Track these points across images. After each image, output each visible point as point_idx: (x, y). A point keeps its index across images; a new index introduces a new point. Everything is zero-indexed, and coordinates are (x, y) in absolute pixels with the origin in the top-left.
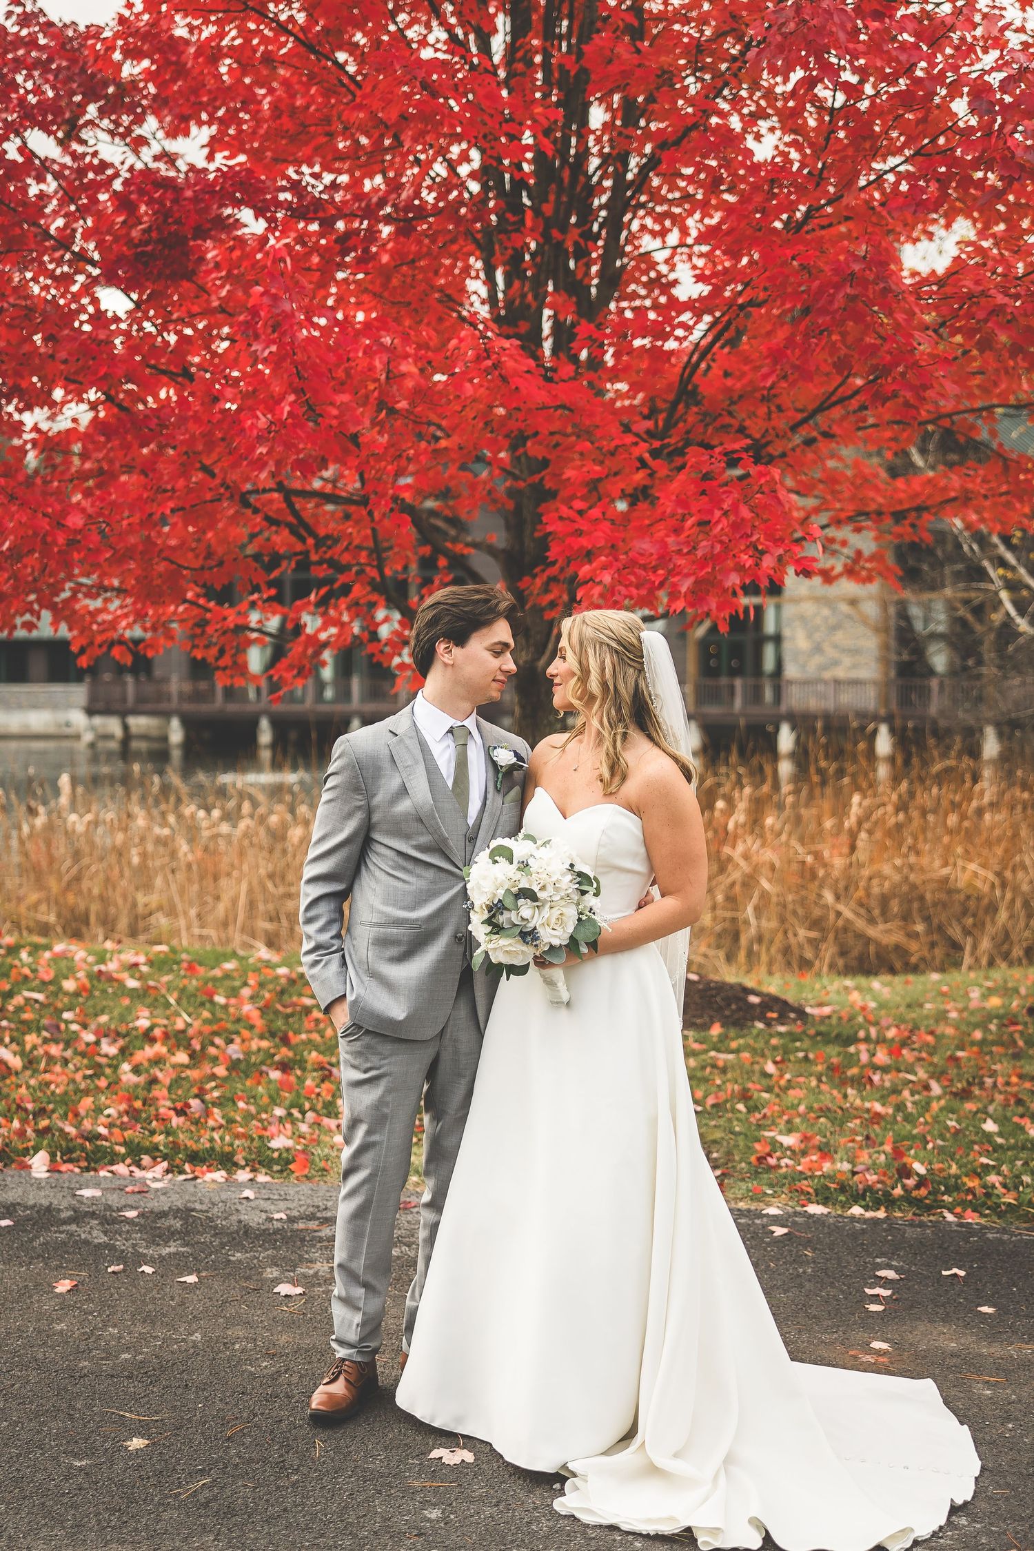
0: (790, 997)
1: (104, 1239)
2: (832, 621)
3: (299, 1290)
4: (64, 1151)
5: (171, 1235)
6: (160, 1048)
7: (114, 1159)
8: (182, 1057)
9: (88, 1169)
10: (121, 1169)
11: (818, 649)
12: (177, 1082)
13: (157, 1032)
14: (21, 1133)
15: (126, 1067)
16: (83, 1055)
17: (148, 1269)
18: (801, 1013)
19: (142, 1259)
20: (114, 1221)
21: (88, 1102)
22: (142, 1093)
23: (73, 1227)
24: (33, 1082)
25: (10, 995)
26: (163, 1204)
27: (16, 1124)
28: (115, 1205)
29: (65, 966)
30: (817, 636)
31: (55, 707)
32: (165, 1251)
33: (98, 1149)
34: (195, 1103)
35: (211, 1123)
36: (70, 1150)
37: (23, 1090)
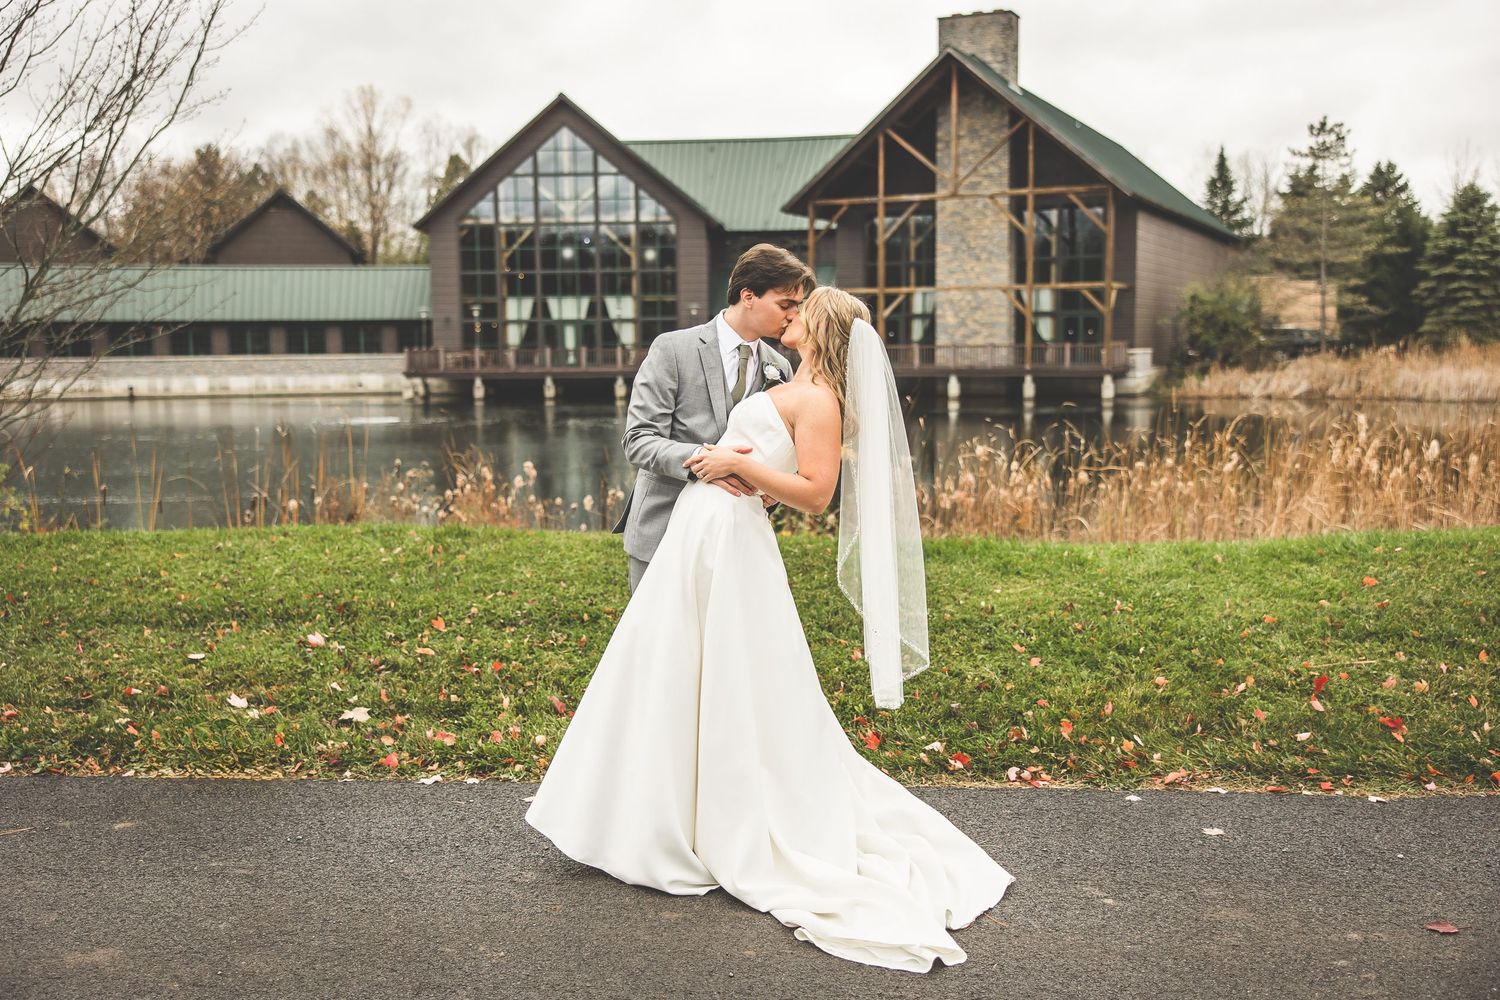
2: (973, 304)
11: (963, 323)
30: (962, 315)
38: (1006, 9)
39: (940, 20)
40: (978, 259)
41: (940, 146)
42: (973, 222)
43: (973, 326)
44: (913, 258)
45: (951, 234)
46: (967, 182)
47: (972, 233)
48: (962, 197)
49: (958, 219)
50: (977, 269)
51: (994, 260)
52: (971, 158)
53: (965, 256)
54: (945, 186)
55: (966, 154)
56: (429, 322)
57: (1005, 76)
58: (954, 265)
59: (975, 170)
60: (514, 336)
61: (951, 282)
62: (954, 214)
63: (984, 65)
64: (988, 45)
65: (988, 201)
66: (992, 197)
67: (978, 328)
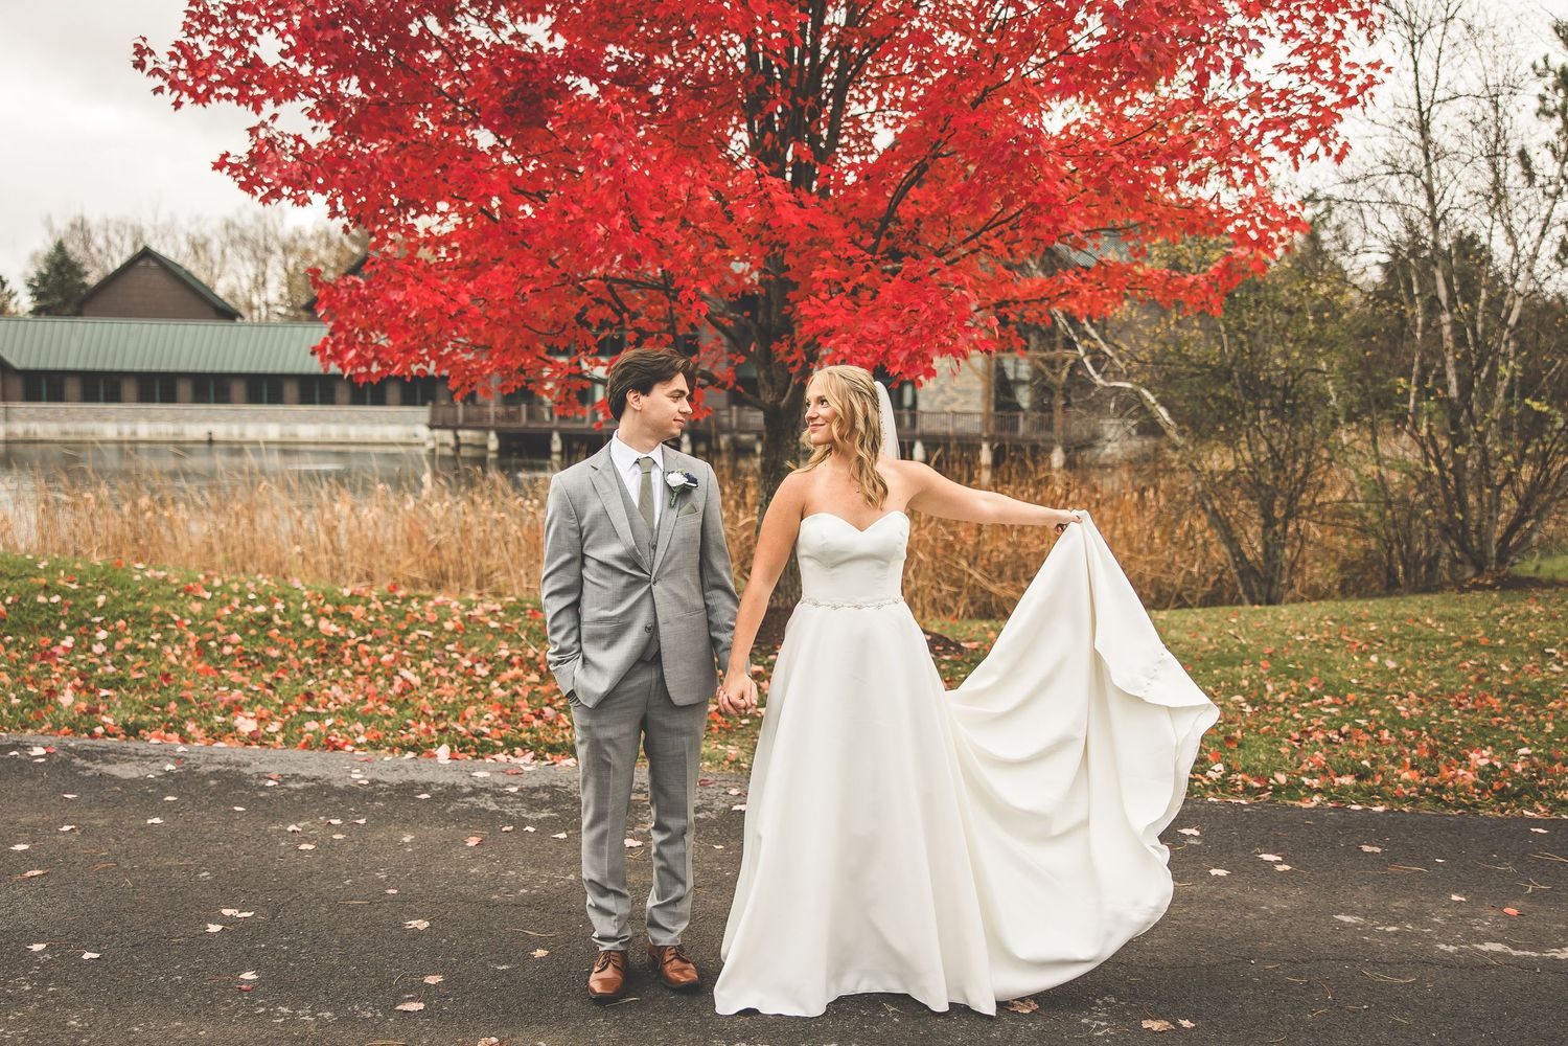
0: (948, 634)
1: (495, 807)
3: (639, 843)
4: (461, 745)
5: (542, 805)
6: (517, 671)
7: (495, 750)
8: (534, 677)
9: (477, 757)
10: (501, 757)
11: (942, 389)
12: (532, 695)
13: (515, 659)
14: (428, 732)
15: (495, 684)
16: (464, 675)
17: (531, 829)
18: (959, 648)
19: (525, 822)
20: (501, 795)
21: (471, 710)
22: (509, 703)
23: (473, 799)
24: (430, 695)
25: (407, 632)
26: (534, 782)
27: (423, 725)
28: (501, 783)
29: (444, 613)
30: (942, 381)
31: (406, 423)
32: (541, 816)
33: (483, 743)
34: (547, 710)
35: (561, 724)
36: (463, 744)
37: (424, 701)
43: (951, 393)
67: (954, 394)
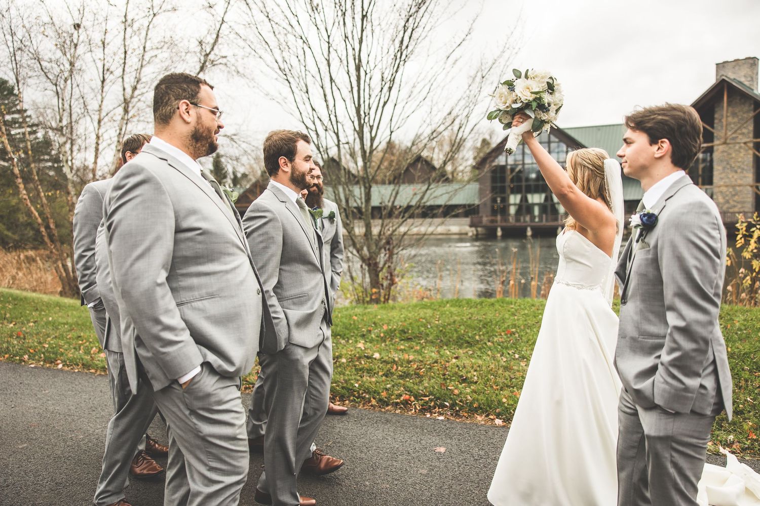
2: (733, 193)
11: (728, 202)
30: (727, 198)
38: (752, 56)
39: (717, 64)
40: (736, 172)
41: (716, 121)
42: (734, 155)
43: (732, 203)
44: (700, 172)
45: (722, 161)
46: (731, 137)
47: (733, 160)
48: (729, 144)
49: (725, 154)
50: (736, 177)
51: (745, 172)
52: (732, 126)
53: (729, 171)
54: (718, 139)
55: (730, 124)
56: (478, 206)
57: (752, 87)
58: (723, 176)
59: (735, 132)
60: (512, 210)
61: (722, 183)
62: (723, 152)
63: (740, 83)
64: (743, 74)
65: (742, 145)
66: (745, 143)
67: (735, 204)
